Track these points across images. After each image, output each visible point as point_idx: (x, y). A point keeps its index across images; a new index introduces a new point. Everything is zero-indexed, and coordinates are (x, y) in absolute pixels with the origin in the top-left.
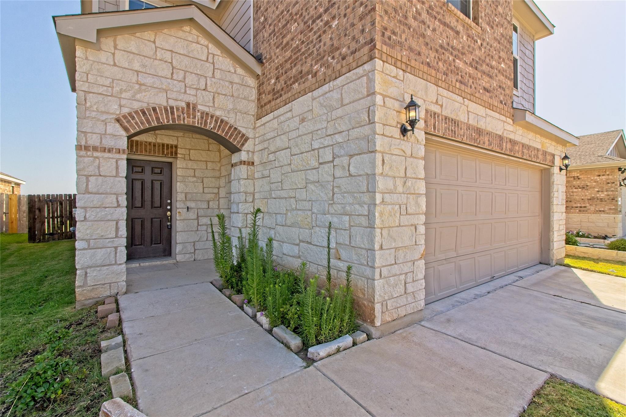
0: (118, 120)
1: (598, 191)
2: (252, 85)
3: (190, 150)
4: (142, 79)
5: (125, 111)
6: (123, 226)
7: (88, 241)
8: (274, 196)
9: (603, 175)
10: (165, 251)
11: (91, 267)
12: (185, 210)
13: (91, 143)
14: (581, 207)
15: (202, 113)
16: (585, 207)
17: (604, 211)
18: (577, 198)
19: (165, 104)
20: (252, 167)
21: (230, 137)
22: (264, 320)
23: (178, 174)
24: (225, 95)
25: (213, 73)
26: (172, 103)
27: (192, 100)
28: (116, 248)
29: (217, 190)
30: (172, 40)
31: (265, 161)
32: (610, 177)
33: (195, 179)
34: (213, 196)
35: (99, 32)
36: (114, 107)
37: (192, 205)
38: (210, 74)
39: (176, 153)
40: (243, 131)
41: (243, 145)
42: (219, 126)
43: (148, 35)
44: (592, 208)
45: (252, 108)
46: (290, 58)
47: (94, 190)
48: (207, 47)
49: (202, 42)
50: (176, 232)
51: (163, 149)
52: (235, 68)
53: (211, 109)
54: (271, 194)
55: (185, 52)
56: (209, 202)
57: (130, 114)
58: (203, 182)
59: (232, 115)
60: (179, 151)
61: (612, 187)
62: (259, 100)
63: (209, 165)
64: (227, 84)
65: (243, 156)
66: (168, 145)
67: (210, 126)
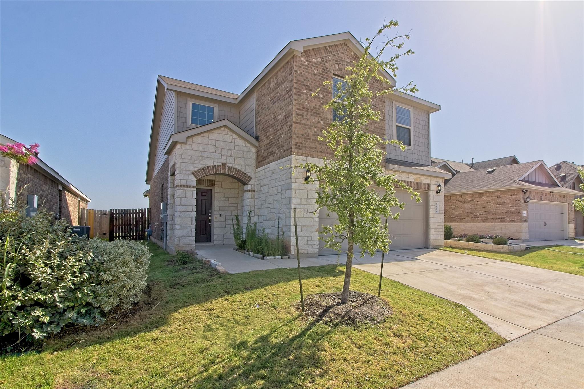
0: (193, 173)
1: (511, 207)
2: (254, 151)
3: (222, 182)
4: (203, 155)
5: (196, 169)
6: (194, 219)
7: (181, 225)
8: (262, 207)
9: (514, 195)
10: (207, 238)
11: (182, 237)
12: (219, 216)
13: (183, 184)
14: (501, 218)
15: (229, 167)
16: (504, 218)
17: (514, 221)
18: (499, 211)
19: (212, 165)
20: (254, 193)
21: (242, 178)
22: (251, 253)
23: (216, 196)
24: (240, 158)
25: (235, 148)
26: (216, 164)
27: (224, 161)
28: (191, 229)
29: (237, 204)
30: (216, 135)
31: (259, 190)
32: (517, 196)
33: (224, 199)
34: (234, 208)
35: (188, 138)
36: (192, 168)
37: (222, 213)
38: (233, 148)
39: (214, 185)
40: (249, 174)
41: (249, 181)
42: (237, 173)
43: (206, 134)
44: (508, 219)
45: (254, 162)
46: (269, 143)
47: (183, 204)
48: (232, 136)
49: (229, 134)
50: (214, 228)
51: (208, 182)
52: (245, 144)
53: (233, 165)
54: (261, 206)
55: (222, 140)
56: (232, 211)
57: (198, 170)
58: (229, 200)
59: (244, 167)
60: (216, 183)
61: (518, 203)
62: (257, 158)
63: (232, 190)
64: (241, 152)
65: (249, 187)
66: (210, 180)
67: (233, 173)
